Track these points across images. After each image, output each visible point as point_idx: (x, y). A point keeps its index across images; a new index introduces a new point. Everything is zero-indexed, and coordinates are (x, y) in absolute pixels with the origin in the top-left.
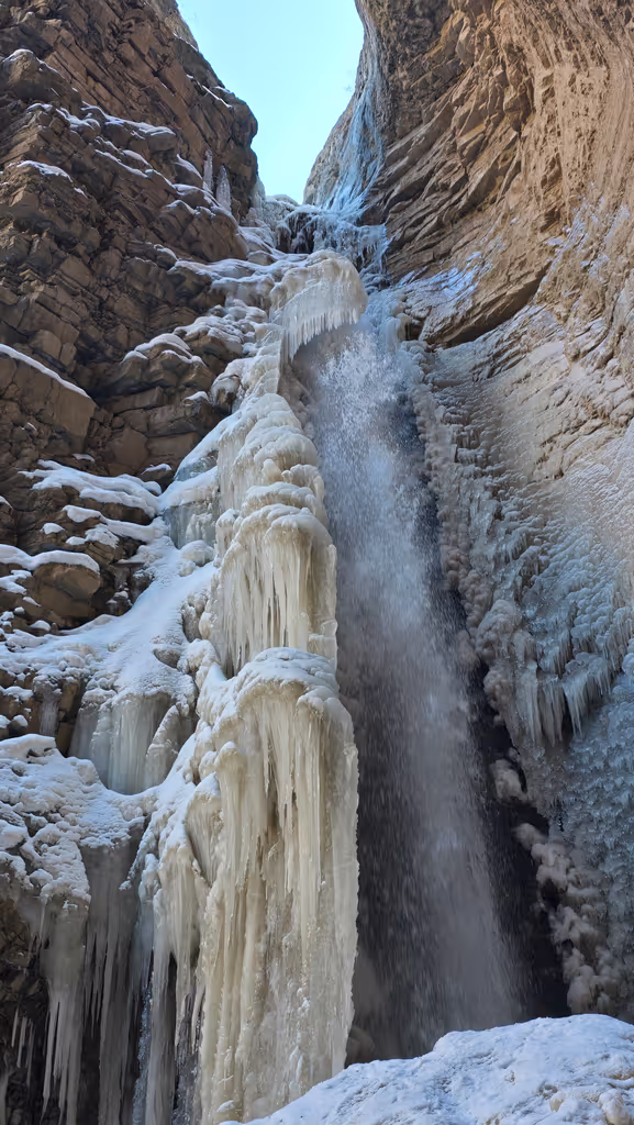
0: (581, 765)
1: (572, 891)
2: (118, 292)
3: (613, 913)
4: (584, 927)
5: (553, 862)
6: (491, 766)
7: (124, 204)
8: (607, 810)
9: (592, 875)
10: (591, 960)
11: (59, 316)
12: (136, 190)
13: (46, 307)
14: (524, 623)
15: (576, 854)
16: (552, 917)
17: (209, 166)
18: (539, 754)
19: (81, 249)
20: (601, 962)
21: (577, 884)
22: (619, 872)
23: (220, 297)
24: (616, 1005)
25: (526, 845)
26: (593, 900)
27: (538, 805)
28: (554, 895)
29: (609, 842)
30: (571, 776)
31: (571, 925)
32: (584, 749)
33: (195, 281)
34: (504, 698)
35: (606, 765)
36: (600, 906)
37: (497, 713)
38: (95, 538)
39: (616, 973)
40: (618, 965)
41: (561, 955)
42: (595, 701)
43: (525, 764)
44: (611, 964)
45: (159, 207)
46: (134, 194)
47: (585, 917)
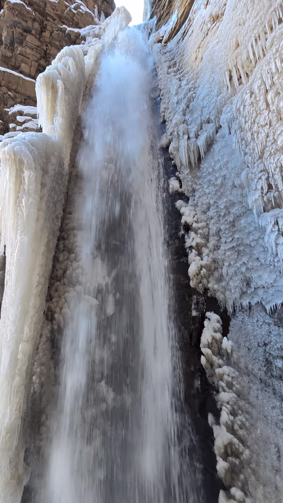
0: (204, 172)
1: (195, 225)
2: (50, 47)
3: (211, 233)
4: (198, 240)
5: (188, 214)
6: (169, 180)
7: (49, 13)
8: (212, 188)
9: (204, 217)
10: (200, 254)
11: (29, 58)
12: (54, 8)
13: (23, 56)
14: (184, 122)
15: (198, 209)
16: (186, 237)
17: (96, 10)
18: (187, 171)
19: (33, 32)
20: (204, 254)
21: (197, 222)
22: (215, 214)
23: (84, 39)
24: (209, 273)
25: (179, 209)
26: (203, 227)
27: (186, 192)
28: (188, 228)
29: (212, 202)
30: (199, 178)
31: (192, 240)
32: (204, 165)
33: (75, 35)
34: (174, 153)
35: (213, 169)
36: (206, 230)
37: (173, 160)
38: (27, 126)
39: (210, 259)
40: (211, 255)
41: (188, 253)
42: (210, 144)
43: (181, 176)
44: (208, 255)
45: (63, 13)
46: (54, 10)
47: (199, 236)
